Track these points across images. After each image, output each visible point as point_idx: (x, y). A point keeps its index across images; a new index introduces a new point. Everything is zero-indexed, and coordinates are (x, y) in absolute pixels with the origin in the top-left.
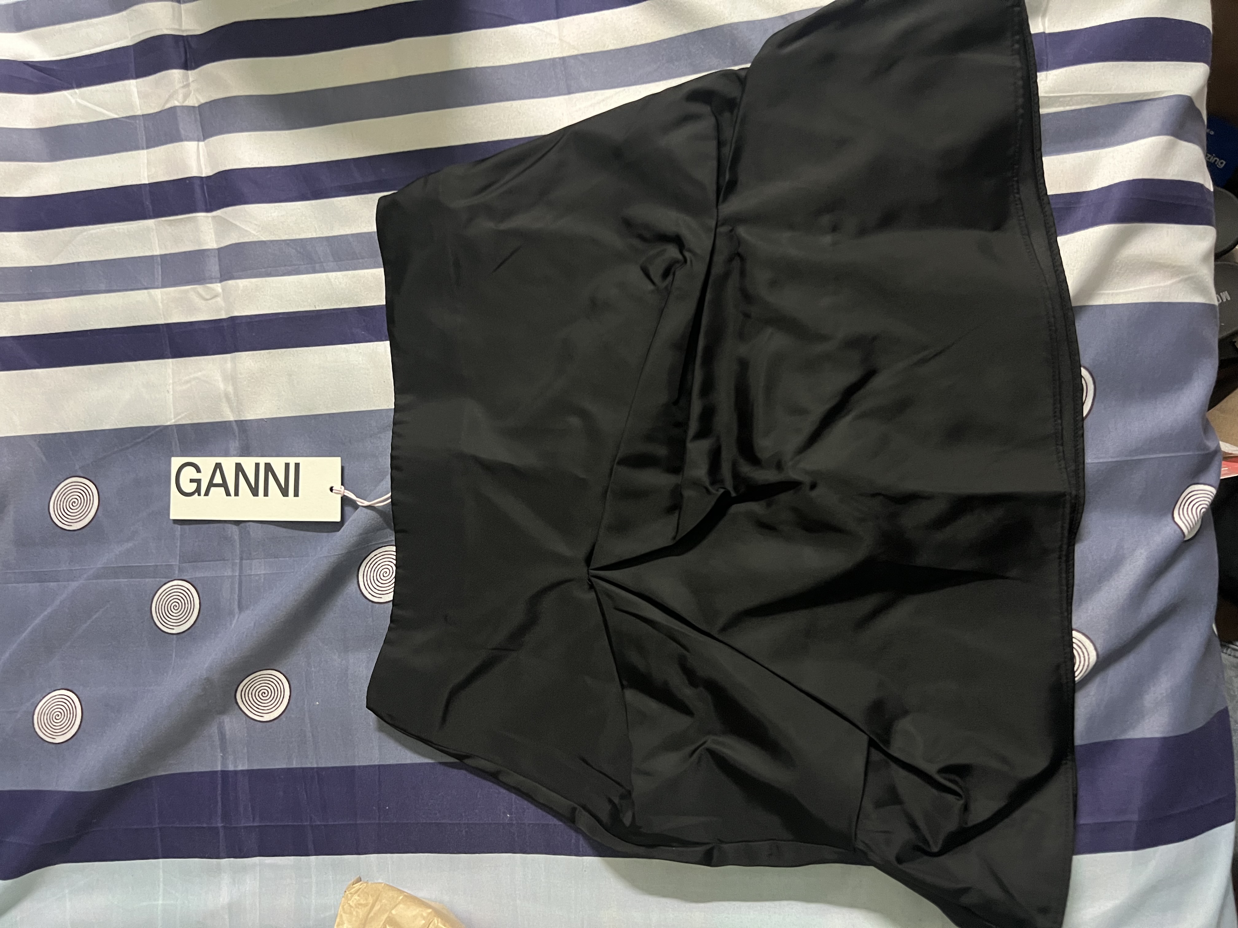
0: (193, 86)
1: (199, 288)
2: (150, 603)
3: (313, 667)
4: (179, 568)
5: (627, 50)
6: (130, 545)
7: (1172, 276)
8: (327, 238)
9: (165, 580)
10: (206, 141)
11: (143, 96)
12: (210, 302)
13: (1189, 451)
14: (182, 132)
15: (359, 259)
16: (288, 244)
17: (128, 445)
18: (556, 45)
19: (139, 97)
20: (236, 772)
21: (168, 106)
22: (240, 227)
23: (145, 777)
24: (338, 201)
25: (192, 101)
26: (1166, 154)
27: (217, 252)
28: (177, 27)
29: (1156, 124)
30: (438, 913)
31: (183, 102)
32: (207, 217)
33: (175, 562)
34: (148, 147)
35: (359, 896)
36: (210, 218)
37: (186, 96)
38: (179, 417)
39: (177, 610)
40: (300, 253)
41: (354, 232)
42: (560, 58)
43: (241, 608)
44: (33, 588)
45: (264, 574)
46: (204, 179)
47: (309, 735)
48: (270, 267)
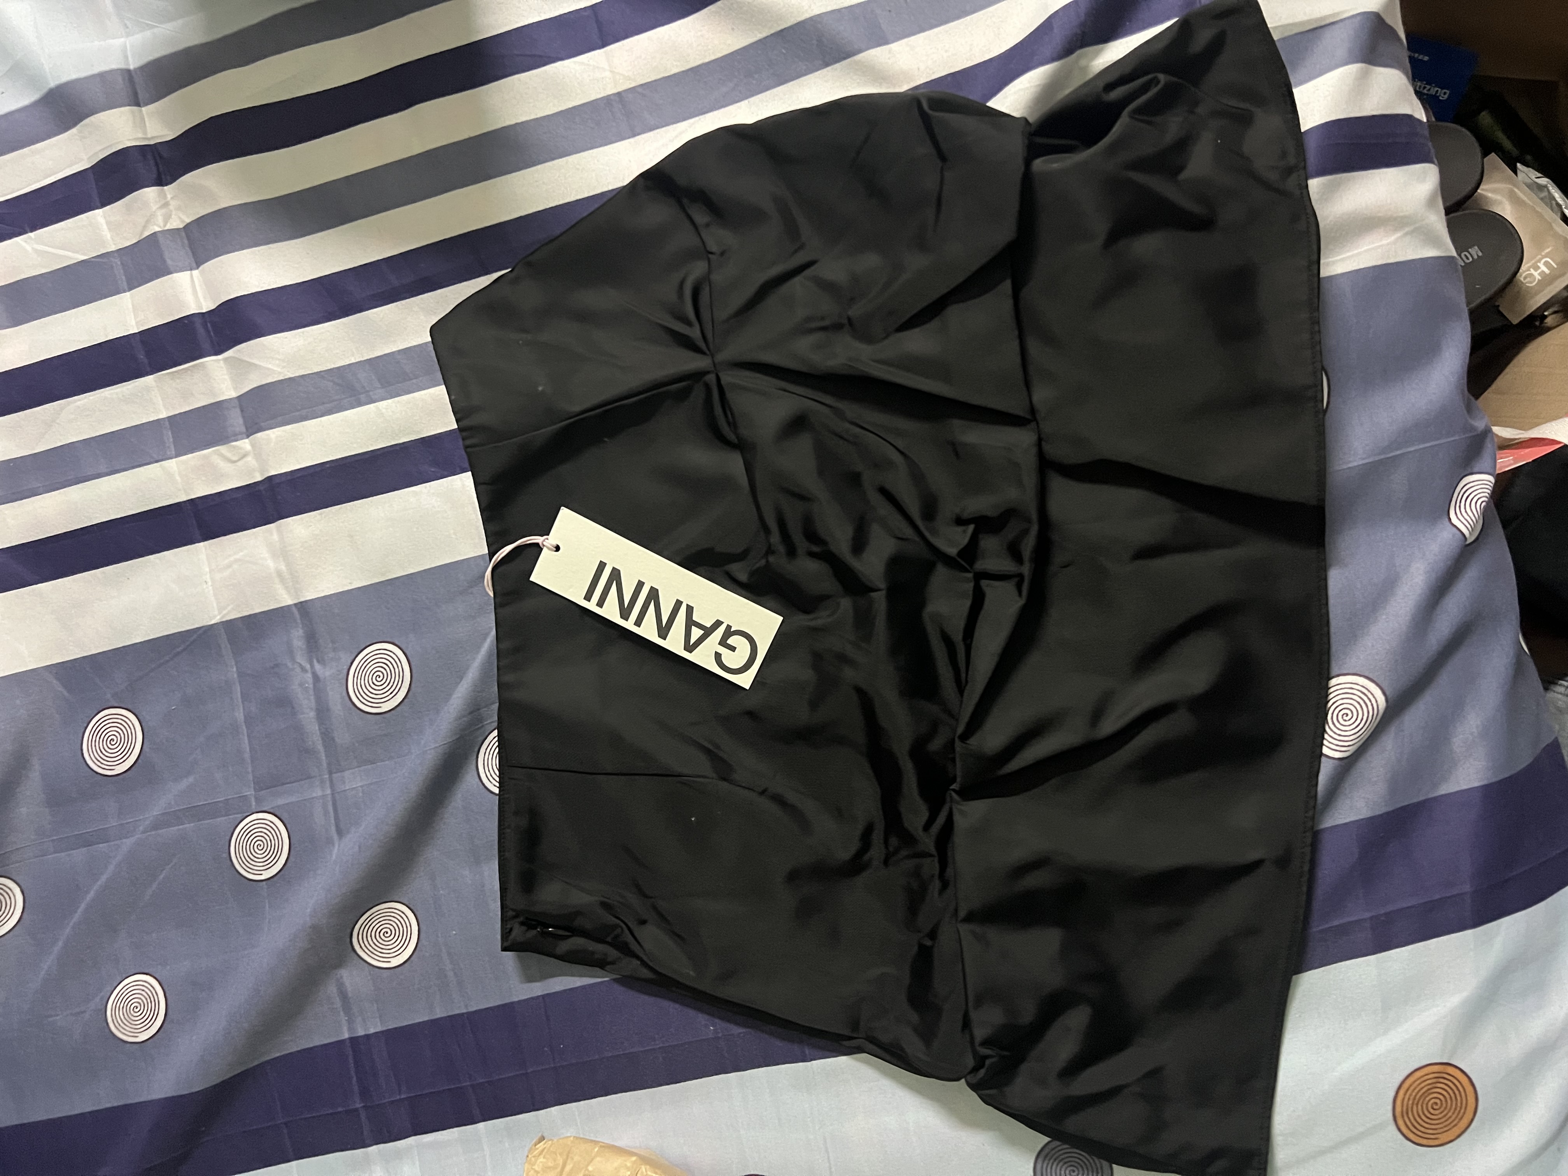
0: (173, 204)
1: (222, 449)
2: (227, 848)
3: (440, 889)
4: (256, 798)
5: (695, 70)
6: (191, 779)
7: (1396, 230)
8: (369, 361)
9: (239, 816)
10: (201, 268)
11: (113, 226)
12: (240, 463)
13: (1452, 436)
14: (169, 262)
15: (412, 379)
16: (323, 377)
17: (167, 658)
18: (607, 79)
19: (110, 229)
20: (367, 1037)
21: (147, 234)
22: (260, 366)
23: (256, 1063)
24: (374, 313)
25: (176, 223)
26: (1360, 86)
27: (236, 401)
28: (140, 135)
29: (1341, 52)
30: (645, 1160)
31: (165, 226)
32: (219, 360)
33: (250, 792)
34: (130, 289)
35: (544, 1157)
36: (222, 362)
37: (167, 217)
38: (225, 612)
39: (262, 849)
40: (338, 385)
41: (401, 347)
42: (614, 94)
43: (340, 833)
44: (79, 855)
45: (361, 786)
46: (206, 316)
47: (450, 974)
48: (305, 409)
